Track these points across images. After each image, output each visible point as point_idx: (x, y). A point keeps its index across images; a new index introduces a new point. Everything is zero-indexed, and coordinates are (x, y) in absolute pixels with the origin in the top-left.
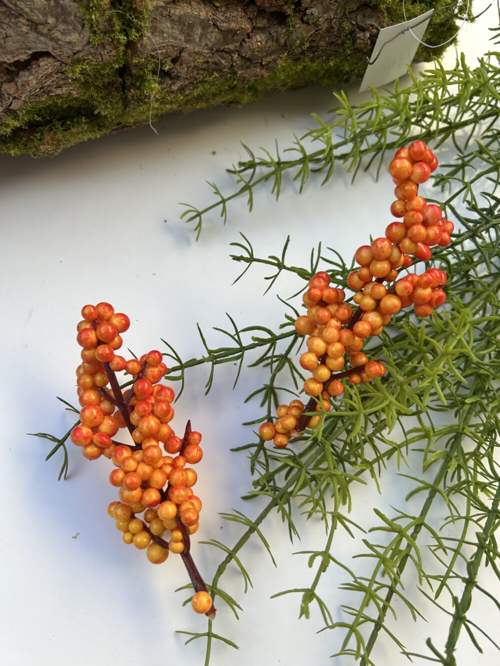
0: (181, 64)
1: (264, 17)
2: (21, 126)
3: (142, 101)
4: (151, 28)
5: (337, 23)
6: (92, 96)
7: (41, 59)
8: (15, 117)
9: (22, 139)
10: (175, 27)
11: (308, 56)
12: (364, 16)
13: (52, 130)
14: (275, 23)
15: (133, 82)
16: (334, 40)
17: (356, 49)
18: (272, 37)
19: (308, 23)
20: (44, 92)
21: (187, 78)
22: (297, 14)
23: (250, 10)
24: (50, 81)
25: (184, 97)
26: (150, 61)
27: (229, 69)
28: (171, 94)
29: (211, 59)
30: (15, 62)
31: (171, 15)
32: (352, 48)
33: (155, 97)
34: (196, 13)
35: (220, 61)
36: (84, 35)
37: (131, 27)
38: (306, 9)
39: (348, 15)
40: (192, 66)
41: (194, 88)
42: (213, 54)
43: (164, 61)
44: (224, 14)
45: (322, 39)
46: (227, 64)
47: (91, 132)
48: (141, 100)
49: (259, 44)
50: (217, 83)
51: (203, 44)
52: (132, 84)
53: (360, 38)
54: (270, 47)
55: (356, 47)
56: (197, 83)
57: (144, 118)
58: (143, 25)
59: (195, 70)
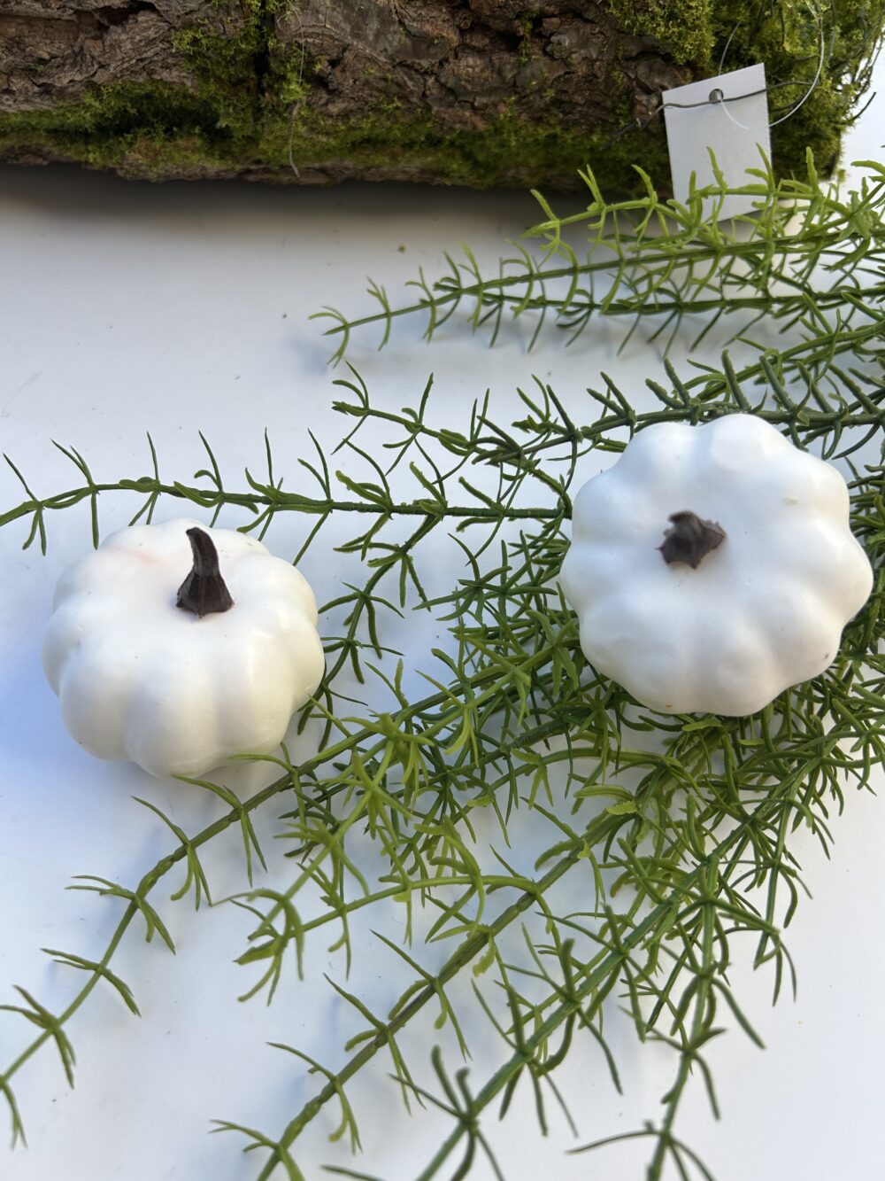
0: (343, 71)
1: (485, 34)
2: (107, 115)
3: (280, 116)
5: (603, 69)
7: (142, 12)
8: (98, 96)
9: (107, 140)
10: (338, 9)
11: (555, 115)
12: (651, 69)
13: (150, 132)
14: (503, 47)
15: (271, 83)
16: (599, 99)
18: (493, 65)
19: (552, 57)
20: (144, 68)
21: (353, 98)
22: (537, 40)
23: (460, 15)
25: (348, 129)
26: (296, 51)
27: (419, 99)
28: (326, 118)
29: (392, 74)
30: (105, 7)
33: (299, 113)
35: (405, 82)
38: (552, 34)
39: (622, 61)
40: (363, 80)
41: (363, 117)
42: (394, 67)
44: (417, 10)
45: (578, 92)
46: (416, 89)
47: (206, 152)
48: (278, 113)
49: (470, 70)
50: (403, 120)
51: (380, 47)
52: (269, 86)
53: (640, 102)
54: (486, 80)
56: (368, 110)
59: (366, 88)
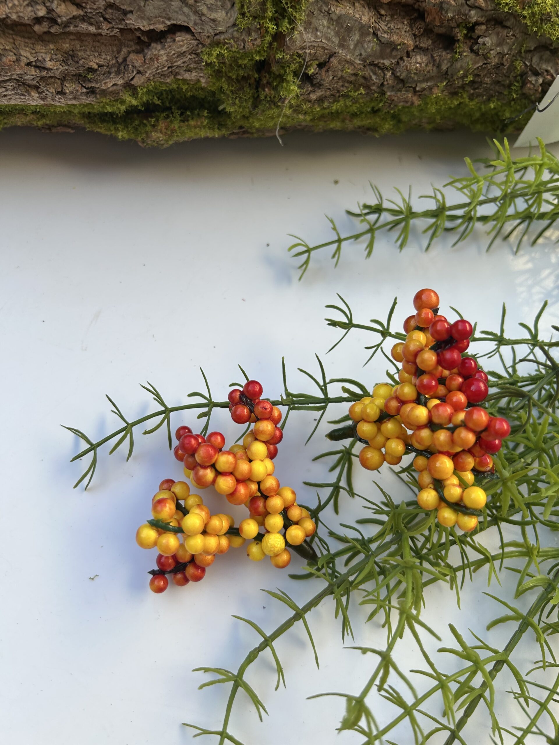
0: (327, 71)
1: (429, 37)
2: (137, 106)
3: (274, 104)
4: (305, 22)
5: (509, 59)
6: (222, 87)
7: (178, 34)
8: (134, 94)
9: (133, 122)
10: (332, 27)
11: (468, 91)
12: (541, 58)
13: (167, 117)
14: (441, 46)
15: (270, 80)
16: (500, 79)
17: (523, 94)
18: (434, 61)
19: (477, 53)
20: (171, 72)
21: (329, 89)
22: (467, 41)
23: (416, 26)
24: (182, 61)
25: (321, 109)
26: (295, 59)
27: (378, 87)
28: (307, 103)
29: (362, 71)
30: (150, 30)
31: (330, 12)
32: (520, 92)
33: (289, 102)
34: (358, 16)
35: (371, 77)
36: (231, 16)
37: (284, 18)
38: (479, 37)
39: (523, 54)
40: (339, 76)
41: (334, 101)
42: (365, 66)
43: (309, 63)
44: (387, 24)
45: (488, 75)
46: (378, 81)
47: (209, 128)
48: (274, 102)
49: (418, 65)
50: (361, 101)
51: (357, 53)
52: (267, 83)
53: (530, 82)
54: (429, 72)
55: (524, 91)
56: (339, 97)
57: (271, 124)
58: (298, 16)
59: (340, 81)
